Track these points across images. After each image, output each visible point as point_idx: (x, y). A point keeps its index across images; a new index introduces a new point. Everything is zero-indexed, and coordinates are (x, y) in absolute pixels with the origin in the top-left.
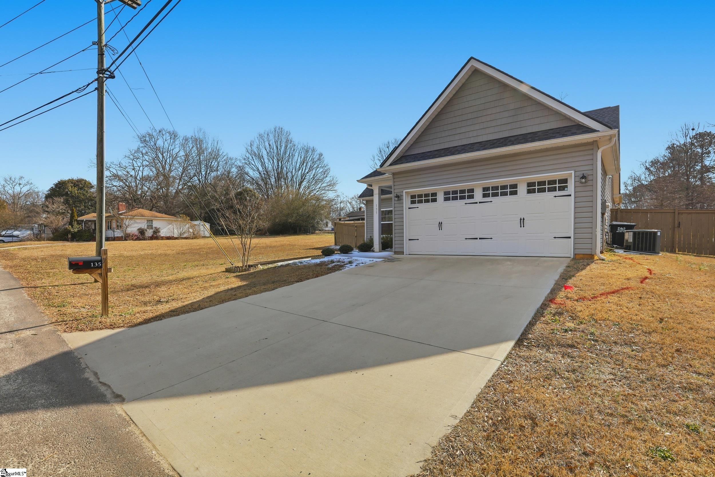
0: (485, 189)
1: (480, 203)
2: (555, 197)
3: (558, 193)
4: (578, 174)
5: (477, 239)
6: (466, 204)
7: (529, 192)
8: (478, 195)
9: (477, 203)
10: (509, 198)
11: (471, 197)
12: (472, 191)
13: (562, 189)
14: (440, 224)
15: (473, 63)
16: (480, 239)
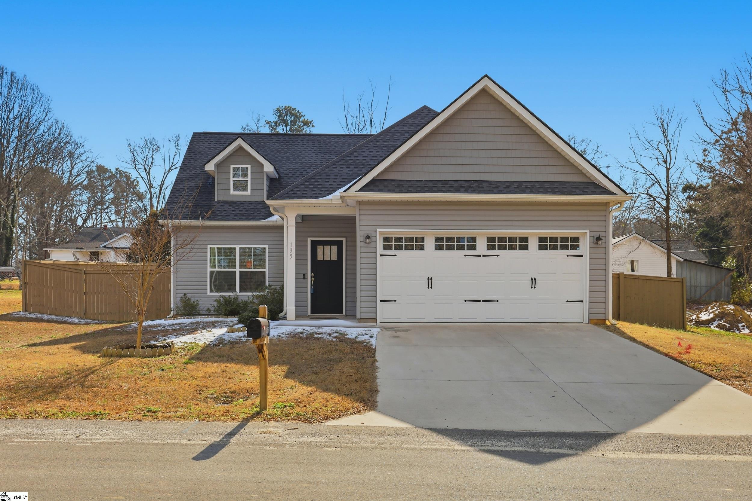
0: (490, 240)
1: (484, 256)
2: (568, 256)
3: (570, 252)
4: (593, 234)
5: (479, 301)
6: (466, 256)
7: (541, 248)
8: (481, 246)
9: (480, 256)
10: (518, 253)
11: (473, 248)
12: (473, 239)
13: (574, 248)
14: (430, 280)
15: (486, 82)
16: (483, 301)
